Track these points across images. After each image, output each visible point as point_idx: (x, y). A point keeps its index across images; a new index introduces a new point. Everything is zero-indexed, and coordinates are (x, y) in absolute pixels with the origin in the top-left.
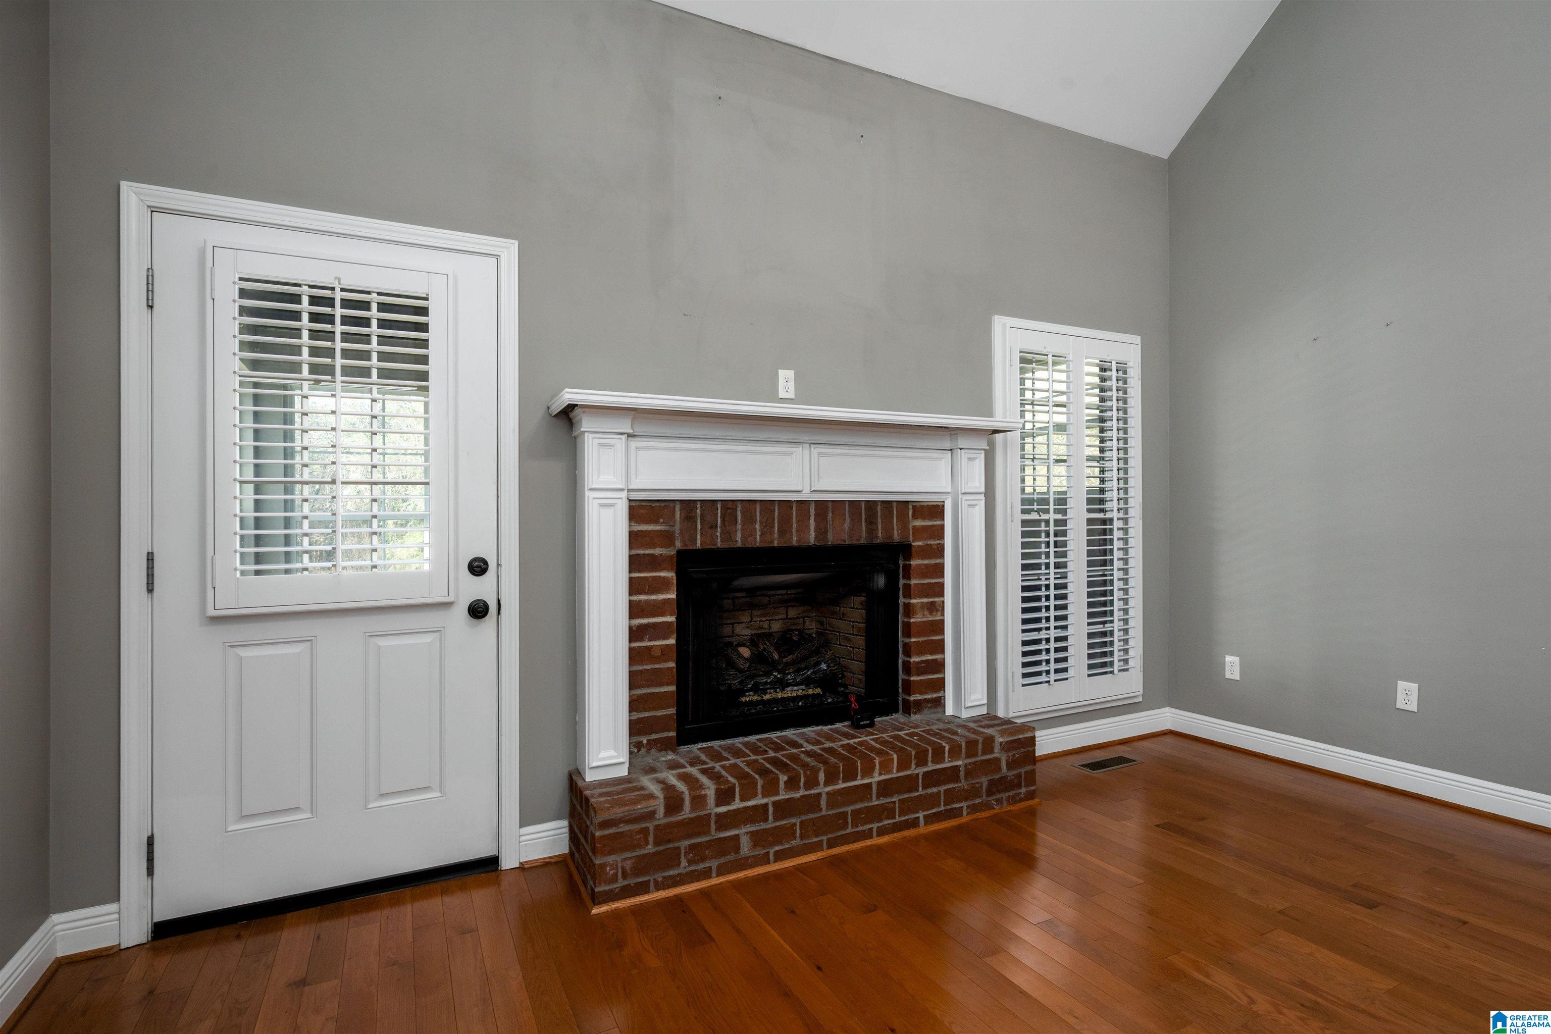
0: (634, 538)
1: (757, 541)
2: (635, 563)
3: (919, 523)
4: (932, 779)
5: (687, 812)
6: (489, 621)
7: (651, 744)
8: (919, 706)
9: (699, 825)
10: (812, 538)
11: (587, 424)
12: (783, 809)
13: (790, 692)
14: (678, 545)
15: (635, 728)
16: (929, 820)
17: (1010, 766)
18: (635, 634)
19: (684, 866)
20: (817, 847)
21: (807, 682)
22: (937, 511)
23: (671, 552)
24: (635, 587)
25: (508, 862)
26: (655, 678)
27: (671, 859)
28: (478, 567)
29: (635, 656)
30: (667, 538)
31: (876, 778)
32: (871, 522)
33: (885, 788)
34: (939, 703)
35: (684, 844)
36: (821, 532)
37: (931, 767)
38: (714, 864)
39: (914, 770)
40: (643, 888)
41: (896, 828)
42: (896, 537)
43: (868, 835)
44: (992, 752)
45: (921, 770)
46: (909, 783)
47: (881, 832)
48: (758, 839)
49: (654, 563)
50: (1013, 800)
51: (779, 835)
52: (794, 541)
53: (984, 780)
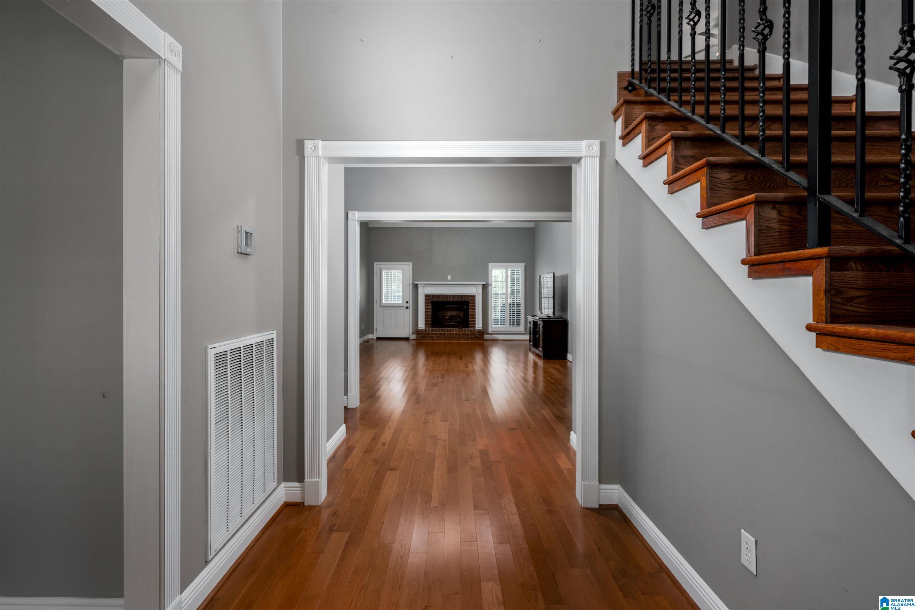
0: (426, 299)
1: (443, 300)
2: (426, 303)
3: (471, 298)
4: (463, 334)
5: (427, 332)
6: (408, 309)
7: (428, 326)
8: (471, 327)
9: (429, 334)
10: (451, 300)
11: (418, 285)
12: (440, 334)
13: (452, 323)
14: (431, 300)
15: (426, 324)
16: (463, 340)
17: (478, 335)
18: (426, 312)
19: (427, 339)
20: (445, 340)
21: (455, 322)
22: (474, 296)
23: (430, 301)
24: (426, 306)
25: (411, 338)
26: (429, 318)
27: (425, 337)
28: (407, 302)
29: (426, 315)
30: (430, 300)
31: (454, 333)
32: (462, 298)
33: (456, 334)
34: (475, 327)
35: (427, 336)
36: (453, 299)
37: (463, 333)
38: (431, 339)
39: (460, 333)
40: (422, 340)
41: (457, 340)
42: (466, 300)
43: (453, 340)
44: (475, 332)
45: (462, 333)
46: (460, 334)
47: (455, 340)
48: (436, 337)
49: (428, 303)
50: (479, 340)
51: (439, 337)
52: (449, 300)
53: (473, 336)
